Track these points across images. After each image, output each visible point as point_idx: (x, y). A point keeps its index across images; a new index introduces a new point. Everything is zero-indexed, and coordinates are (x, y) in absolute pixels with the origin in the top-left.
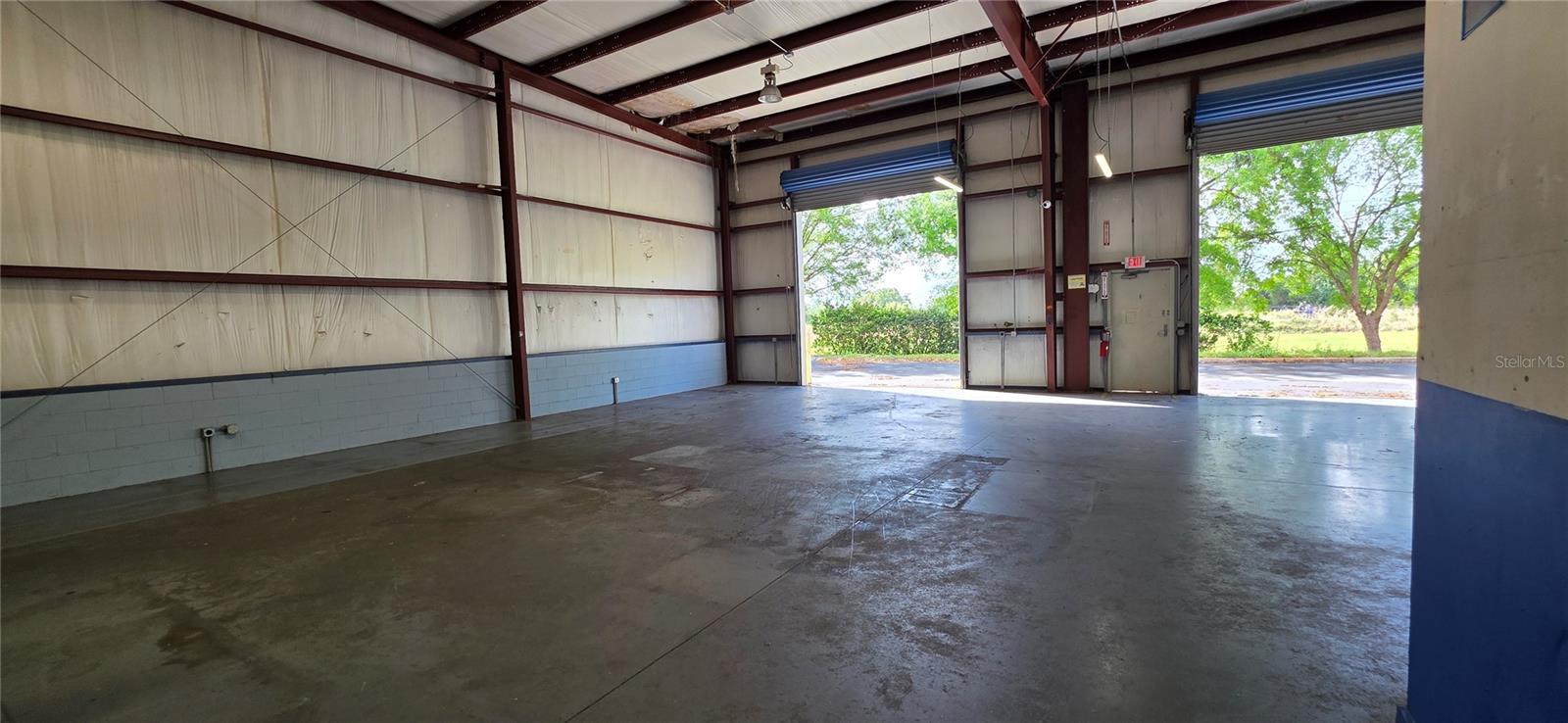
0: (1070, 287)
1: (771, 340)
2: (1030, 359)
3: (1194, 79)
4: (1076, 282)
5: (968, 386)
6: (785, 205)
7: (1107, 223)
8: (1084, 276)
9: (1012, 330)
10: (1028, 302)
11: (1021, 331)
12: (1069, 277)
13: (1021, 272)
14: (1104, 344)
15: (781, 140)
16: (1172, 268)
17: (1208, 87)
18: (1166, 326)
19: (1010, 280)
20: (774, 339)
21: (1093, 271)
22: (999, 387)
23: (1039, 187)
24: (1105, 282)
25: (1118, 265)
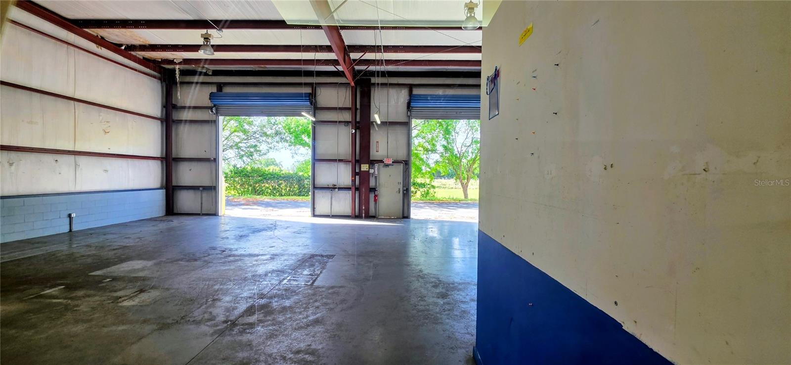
0: (362, 170)
1: (199, 189)
2: (344, 202)
3: (411, 87)
4: (365, 167)
5: (314, 215)
6: (212, 111)
7: (377, 142)
8: (368, 165)
9: (336, 188)
10: (343, 175)
11: (340, 189)
12: (362, 165)
13: (340, 161)
14: (376, 196)
15: (210, 73)
16: (402, 164)
17: (416, 91)
18: (399, 189)
19: (336, 164)
20: (201, 189)
21: (372, 163)
22: (329, 216)
23: (350, 122)
24: (376, 169)
25: (381, 161)
